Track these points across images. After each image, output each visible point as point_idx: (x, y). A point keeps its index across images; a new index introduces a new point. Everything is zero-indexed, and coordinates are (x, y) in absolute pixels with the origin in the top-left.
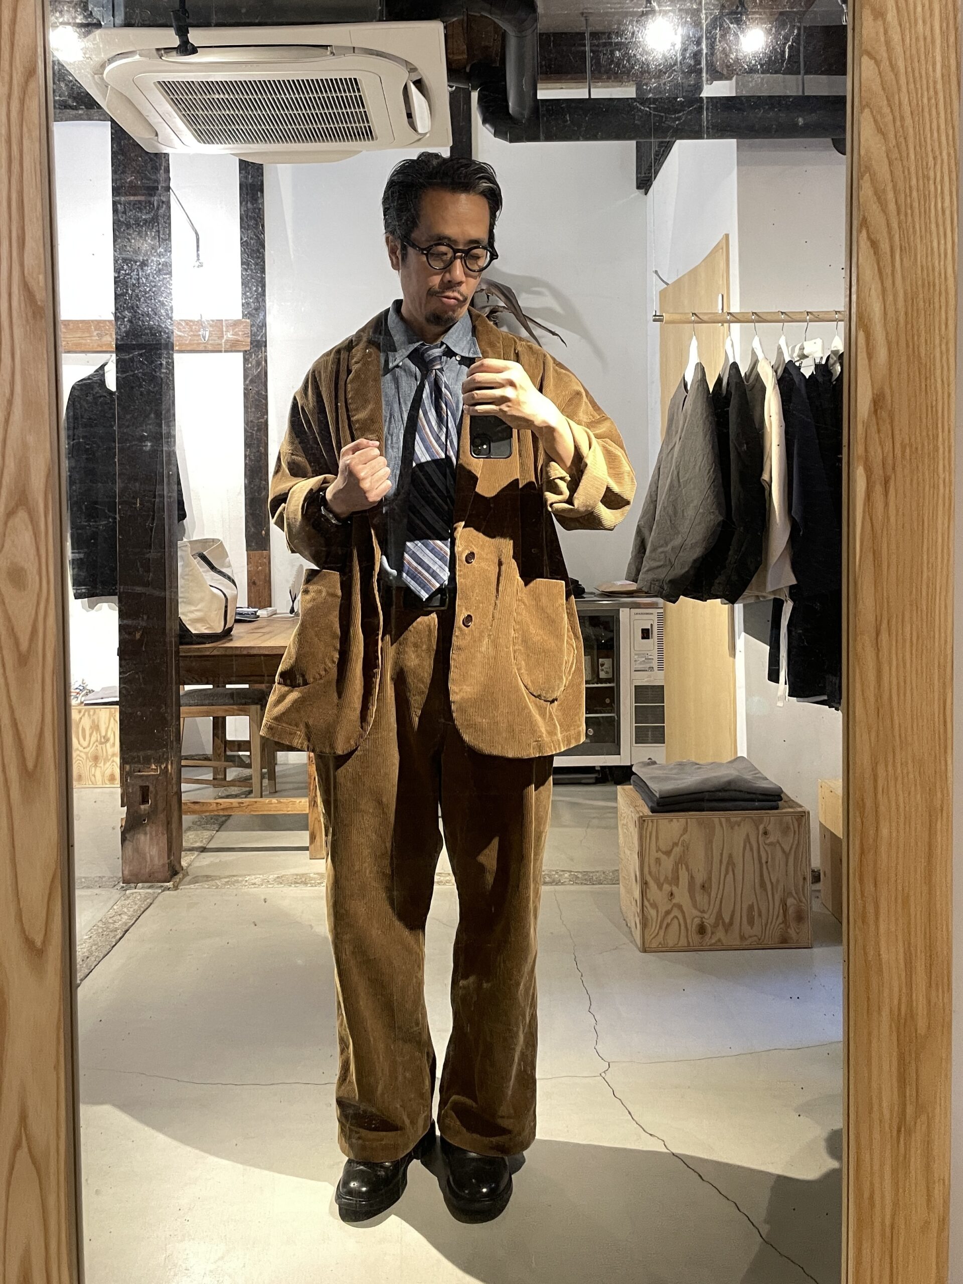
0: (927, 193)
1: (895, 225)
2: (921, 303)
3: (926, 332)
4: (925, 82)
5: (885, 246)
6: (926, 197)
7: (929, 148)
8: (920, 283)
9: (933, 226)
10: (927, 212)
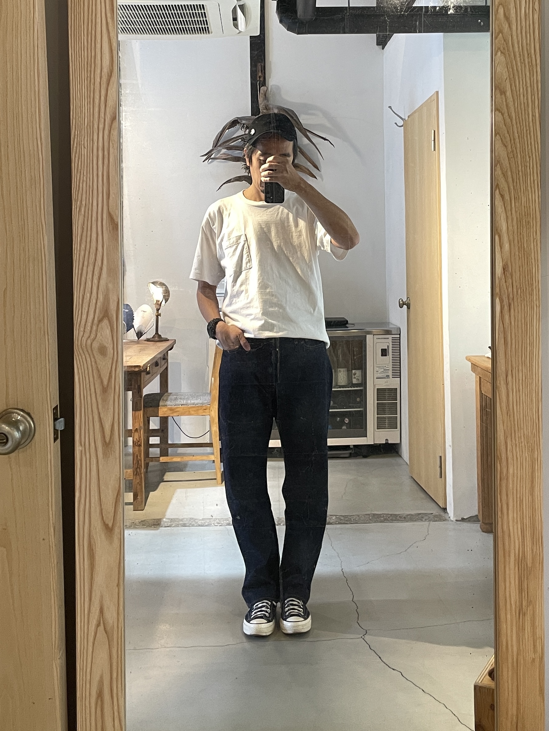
0: (526, 173)
1: (512, 188)
2: (524, 223)
3: (527, 237)
4: (524, 123)
5: (507, 197)
6: (526, 175)
7: (527, 153)
8: (523, 213)
9: (529, 188)
10: (526, 182)
